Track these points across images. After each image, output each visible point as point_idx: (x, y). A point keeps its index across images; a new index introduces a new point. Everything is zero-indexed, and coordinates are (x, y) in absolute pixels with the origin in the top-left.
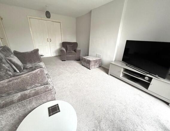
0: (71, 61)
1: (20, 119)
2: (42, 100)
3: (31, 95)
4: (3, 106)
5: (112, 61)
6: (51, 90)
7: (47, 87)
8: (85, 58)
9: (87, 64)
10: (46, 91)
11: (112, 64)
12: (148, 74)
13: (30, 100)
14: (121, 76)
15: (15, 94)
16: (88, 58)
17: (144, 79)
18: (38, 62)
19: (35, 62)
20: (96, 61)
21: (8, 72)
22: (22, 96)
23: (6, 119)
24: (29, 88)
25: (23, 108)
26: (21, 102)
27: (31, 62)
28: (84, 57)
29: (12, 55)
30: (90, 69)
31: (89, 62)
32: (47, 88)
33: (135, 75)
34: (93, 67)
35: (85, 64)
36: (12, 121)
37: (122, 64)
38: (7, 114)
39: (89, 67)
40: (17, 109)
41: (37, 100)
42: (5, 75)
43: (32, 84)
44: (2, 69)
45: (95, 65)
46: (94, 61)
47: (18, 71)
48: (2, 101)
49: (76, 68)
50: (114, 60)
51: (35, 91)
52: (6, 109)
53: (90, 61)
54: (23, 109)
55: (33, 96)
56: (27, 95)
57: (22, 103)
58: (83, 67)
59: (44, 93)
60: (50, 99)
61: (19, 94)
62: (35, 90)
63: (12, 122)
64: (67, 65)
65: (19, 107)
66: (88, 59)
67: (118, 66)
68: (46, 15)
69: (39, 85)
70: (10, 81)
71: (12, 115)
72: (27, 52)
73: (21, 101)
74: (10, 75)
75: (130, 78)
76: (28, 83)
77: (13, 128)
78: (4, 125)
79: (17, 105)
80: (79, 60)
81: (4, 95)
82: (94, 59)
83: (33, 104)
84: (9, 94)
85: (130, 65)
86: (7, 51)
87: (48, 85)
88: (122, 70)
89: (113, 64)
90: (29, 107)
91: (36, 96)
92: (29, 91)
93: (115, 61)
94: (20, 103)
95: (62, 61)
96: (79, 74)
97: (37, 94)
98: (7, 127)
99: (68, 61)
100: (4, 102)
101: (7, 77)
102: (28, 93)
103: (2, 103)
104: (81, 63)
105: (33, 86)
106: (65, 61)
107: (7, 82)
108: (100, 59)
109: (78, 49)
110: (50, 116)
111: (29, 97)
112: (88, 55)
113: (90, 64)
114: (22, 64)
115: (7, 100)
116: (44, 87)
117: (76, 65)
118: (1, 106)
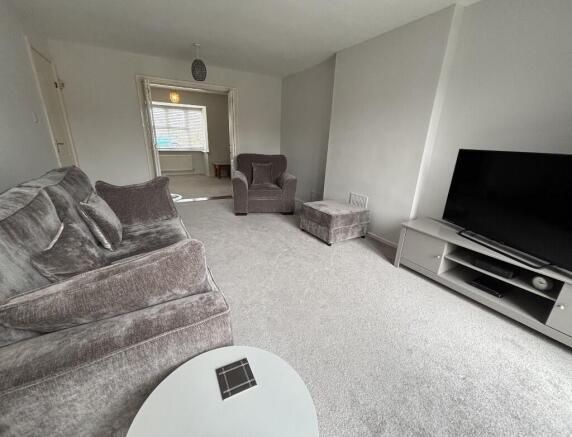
0: (264, 215)
1: (127, 401)
2: (196, 341)
3: (164, 324)
4: (85, 355)
5: (407, 221)
6: (222, 311)
7: (209, 299)
8: (314, 207)
9: (319, 227)
10: (208, 315)
11: (407, 228)
12: (543, 266)
13: (162, 339)
14: (441, 270)
15: (116, 318)
16: (321, 205)
17: (532, 285)
18: (165, 218)
19: (155, 218)
20: (349, 219)
21: (87, 247)
22: (136, 326)
23: (90, 397)
24: (154, 300)
25: (141, 366)
26: (135, 346)
27: (143, 216)
28: (310, 204)
29: (93, 196)
30: (330, 245)
31: (326, 220)
32: (210, 302)
33: (493, 268)
34: (340, 237)
35: (312, 226)
36: (103, 406)
37: (442, 230)
38: (94, 383)
39: (328, 239)
40: (124, 368)
41: (180, 342)
42: (79, 257)
43: (163, 289)
44: (72, 239)
45: (346, 232)
46: (343, 216)
47: (109, 246)
48: (81, 339)
49: (283, 239)
50: (412, 214)
51: (172, 312)
52: (92, 366)
53: (330, 216)
54: (140, 370)
55: (171, 329)
56: (151, 322)
57: (138, 348)
58: (304, 236)
59: (202, 319)
60: (219, 341)
61: (128, 320)
62: (173, 308)
63: (105, 409)
64: (252, 229)
65: (129, 361)
66: (323, 209)
67: (431, 236)
68: (193, 71)
69: (185, 292)
70: (102, 277)
71: (106, 386)
72: (134, 187)
73: (137, 342)
74: (92, 257)
75: (475, 280)
76: (153, 285)
77: (106, 429)
78: (79, 418)
79: (123, 355)
80: (291, 213)
81: (84, 321)
82: (345, 211)
83: (171, 353)
84: (97, 318)
85: (473, 236)
86: (78, 184)
87: (210, 294)
88: (445, 251)
89: (412, 229)
90: (157, 364)
91: (178, 330)
92: (154, 310)
93: (416, 218)
94: (133, 349)
95: (237, 214)
96: (292, 258)
97: (179, 321)
98: (90, 426)
99: (254, 216)
100: (85, 341)
101: (85, 262)
102: (155, 317)
103: (81, 343)
104: (298, 225)
105: (168, 294)
106: (245, 214)
107: (94, 281)
108: (365, 212)
109: (288, 176)
110: (224, 396)
111: (160, 330)
112: (320, 197)
113: (329, 227)
114: (119, 222)
115: (95, 336)
116: (201, 299)
117: (282, 230)
118: (79, 356)
